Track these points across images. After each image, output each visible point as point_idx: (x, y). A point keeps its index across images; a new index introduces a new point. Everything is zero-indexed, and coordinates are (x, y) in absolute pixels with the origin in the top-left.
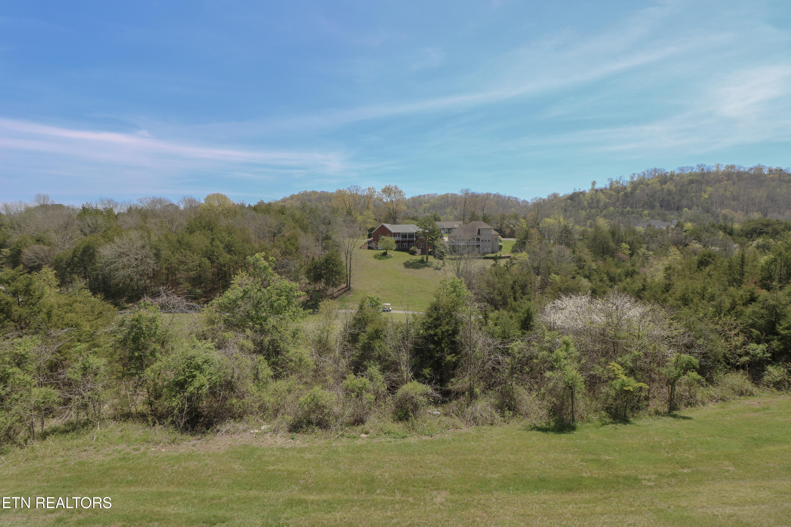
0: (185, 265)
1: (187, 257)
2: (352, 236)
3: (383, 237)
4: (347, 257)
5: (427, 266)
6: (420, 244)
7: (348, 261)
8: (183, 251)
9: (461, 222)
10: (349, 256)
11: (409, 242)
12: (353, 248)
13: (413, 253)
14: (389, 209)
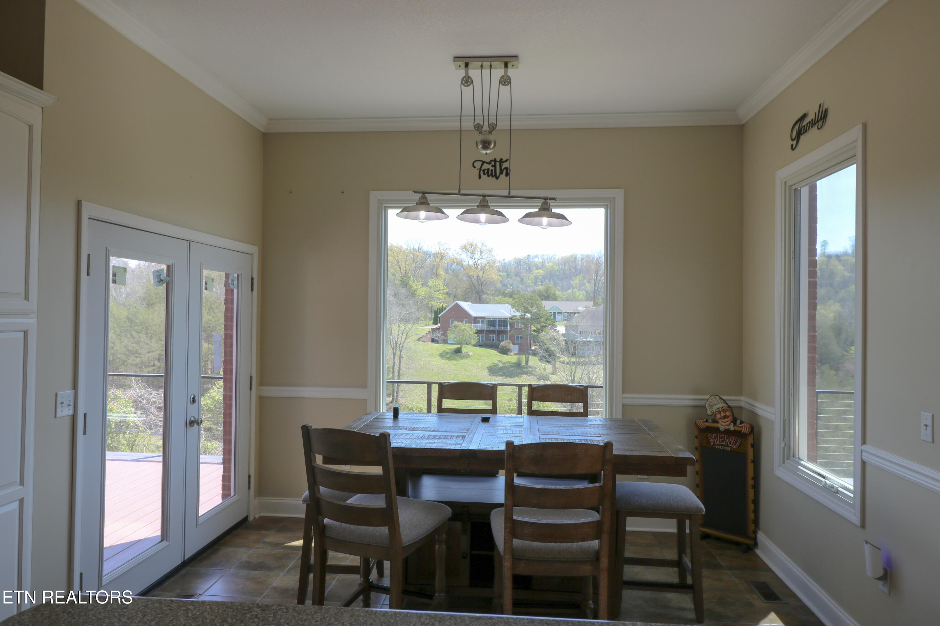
0: (137, 357)
1: (142, 344)
2: (406, 320)
3: (456, 323)
4: (394, 354)
5: (526, 373)
6: (517, 337)
7: (397, 361)
8: (134, 334)
9: (590, 304)
10: (398, 352)
11: (500, 332)
12: (406, 339)
13: (505, 351)
14: (470, 277)
